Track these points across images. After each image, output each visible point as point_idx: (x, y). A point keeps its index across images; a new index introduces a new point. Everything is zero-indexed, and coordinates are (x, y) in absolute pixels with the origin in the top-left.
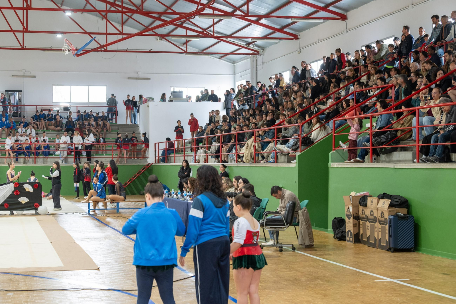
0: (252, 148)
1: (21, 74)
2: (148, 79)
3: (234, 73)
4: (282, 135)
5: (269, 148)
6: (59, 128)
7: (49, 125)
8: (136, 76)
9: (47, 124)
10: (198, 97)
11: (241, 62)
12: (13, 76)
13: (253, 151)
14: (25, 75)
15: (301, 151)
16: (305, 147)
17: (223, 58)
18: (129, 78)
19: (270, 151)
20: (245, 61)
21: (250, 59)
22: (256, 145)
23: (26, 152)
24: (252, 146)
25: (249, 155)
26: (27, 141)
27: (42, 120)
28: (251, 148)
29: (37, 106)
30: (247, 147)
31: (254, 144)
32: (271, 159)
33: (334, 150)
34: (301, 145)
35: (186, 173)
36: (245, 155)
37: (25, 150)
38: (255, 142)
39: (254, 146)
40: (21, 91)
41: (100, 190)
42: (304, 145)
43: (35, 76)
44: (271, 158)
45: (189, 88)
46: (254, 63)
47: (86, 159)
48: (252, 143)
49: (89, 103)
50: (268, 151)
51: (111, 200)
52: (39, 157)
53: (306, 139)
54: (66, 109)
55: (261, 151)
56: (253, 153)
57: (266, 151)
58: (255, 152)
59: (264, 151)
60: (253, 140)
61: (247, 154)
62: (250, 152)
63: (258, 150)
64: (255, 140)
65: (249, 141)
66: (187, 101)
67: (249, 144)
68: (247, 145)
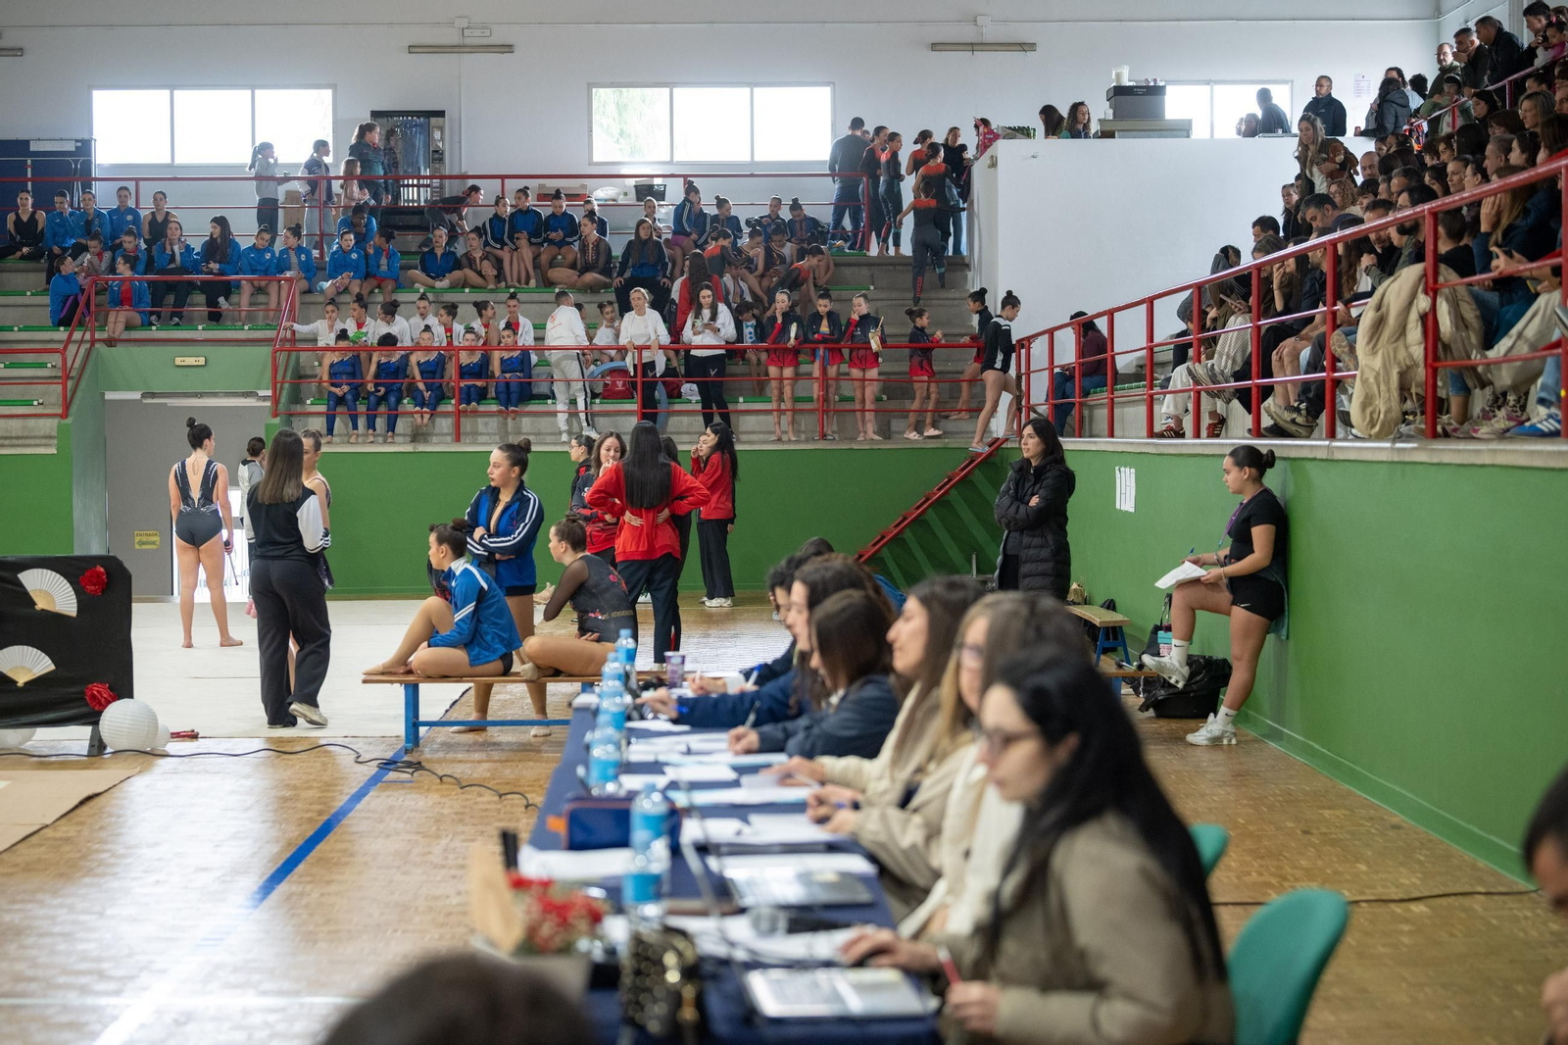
0: (1415, 333)
1: (451, 37)
2: (1026, 47)
5: (1530, 332)
6: (591, 277)
7: (552, 264)
8: (968, 34)
9: (544, 258)
12: (412, 49)
13: (1418, 352)
14: (468, 41)
18: (935, 46)
19: (1533, 347)
22: (1444, 310)
23: (421, 386)
24: (1414, 316)
25: (1387, 383)
26: (426, 335)
27: (523, 242)
28: (1402, 331)
29: (503, 177)
30: (1379, 323)
31: (1423, 303)
32: (1543, 411)
35: (1034, 501)
36: (1365, 382)
37: (418, 377)
38: (1433, 291)
39: (1429, 321)
40: (441, 114)
41: (470, 608)
43: (508, 48)
44: (1542, 401)
45: (1217, 88)
47: (700, 419)
48: (1413, 296)
49: (753, 163)
50: (1523, 349)
51: (538, 667)
52: (475, 412)
54: (647, 192)
55: (1474, 352)
56: (1420, 370)
57: (1509, 355)
58: (1430, 361)
59: (1499, 352)
60: (1420, 279)
61: (1374, 373)
62: (1399, 364)
63: (1453, 347)
64: (1431, 281)
65: (1389, 286)
66: (1185, 133)
67: (1389, 304)
68: (1379, 313)
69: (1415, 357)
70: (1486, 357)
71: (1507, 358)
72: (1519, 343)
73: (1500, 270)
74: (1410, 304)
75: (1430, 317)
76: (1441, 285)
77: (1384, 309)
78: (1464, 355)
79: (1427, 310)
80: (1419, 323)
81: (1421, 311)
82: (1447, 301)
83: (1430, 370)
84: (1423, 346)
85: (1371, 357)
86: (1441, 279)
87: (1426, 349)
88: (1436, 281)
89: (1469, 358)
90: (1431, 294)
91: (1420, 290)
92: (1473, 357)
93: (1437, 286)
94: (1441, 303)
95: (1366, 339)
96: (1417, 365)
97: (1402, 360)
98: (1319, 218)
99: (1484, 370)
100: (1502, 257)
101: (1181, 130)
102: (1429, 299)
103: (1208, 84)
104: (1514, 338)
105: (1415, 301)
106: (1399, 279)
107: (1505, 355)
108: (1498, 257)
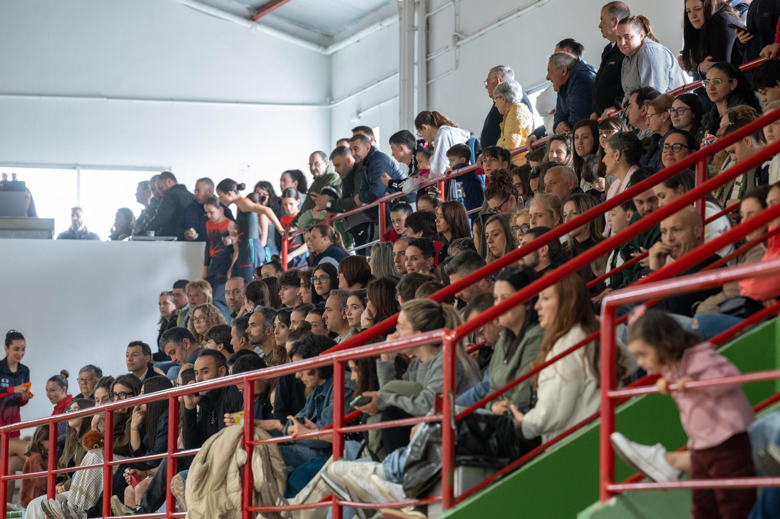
0: (234, 482)
3: (329, 97)
4: (380, 400)
10: (125, 214)
11: (361, 35)
13: (236, 497)
15: (452, 501)
16: (477, 475)
17: (267, 17)
20: (376, 28)
21: (396, 19)
22: (258, 463)
24: (233, 467)
28: (223, 480)
30: (205, 474)
31: (241, 456)
33: (612, 494)
34: (454, 464)
38: (250, 448)
39: (245, 471)
42: (468, 464)
45: (83, 172)
46: (418, 38)
48: (233, 451)
53: (483, 426)
55: (278, 499)
56: (238, 513)
57: (306, 503)
58: (246, 505)
59: (298, 500)
60: (239, 437)
61: (200, 516)
62: (220, 508)
63: (263, 495)
64: (247, 438)
65: (213, 441)
66: (46, 234)
67: (213, 458)
68: (204, 465)
69: (234, 502)
70: (288, 504)
71: (303, 506)
72: (315, 492)
73: (294, 434)
74: (231, 457)
75: (247, 469)
76: (256, 441)
77: (208, 462)
78: (270, 503)
79: (244, 462)
80: (238, 473)
81: (240, 464)
82: (261, 456)
83: (246, 514)
84: (240, 493)
85: (198, 502)
86: (256, 437)
87: (243, 495)
88: (252, 438)
89: (274, 505)
90: (248, 448)
91: (239, 445)
92: (277, 504)
93: (253, 443)
94: (256, 458)
95: (194, 487)
96: (235, 509)
97: (223, 505)
98: (177, 352)
99: (286, 515)
100: (296, 424)
101: (41, 230)
102: (246, 454)
103: (75, 168)
104: (311, 488)
105: (235, 455)
106: (222, 436)
107: (303, 503)
108: (293, 424)
